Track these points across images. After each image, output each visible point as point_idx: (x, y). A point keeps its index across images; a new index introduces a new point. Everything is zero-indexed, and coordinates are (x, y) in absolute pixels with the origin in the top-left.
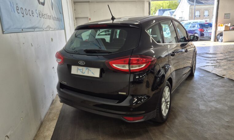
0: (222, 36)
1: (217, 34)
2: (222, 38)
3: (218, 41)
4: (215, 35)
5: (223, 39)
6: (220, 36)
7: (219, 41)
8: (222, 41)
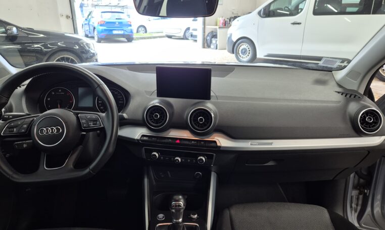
0: (217, 38)
2: (216, 42)
5: (218, 43)
6: (212, 38)
7: (212, 46)
8: (217, 48)
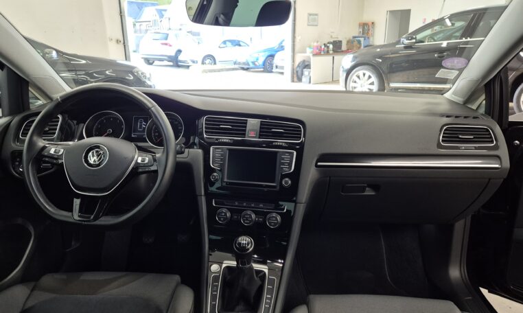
0: (310, 68)
1: (297, 63)
2: (309, 73)
3: (300, 80)
4: (293, 65)
6: (304, 68)
7: (304, 79)
8: (310, 82)
